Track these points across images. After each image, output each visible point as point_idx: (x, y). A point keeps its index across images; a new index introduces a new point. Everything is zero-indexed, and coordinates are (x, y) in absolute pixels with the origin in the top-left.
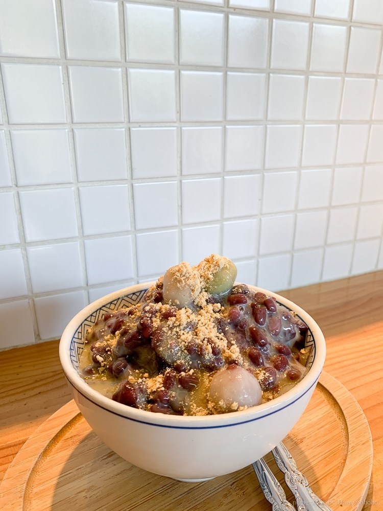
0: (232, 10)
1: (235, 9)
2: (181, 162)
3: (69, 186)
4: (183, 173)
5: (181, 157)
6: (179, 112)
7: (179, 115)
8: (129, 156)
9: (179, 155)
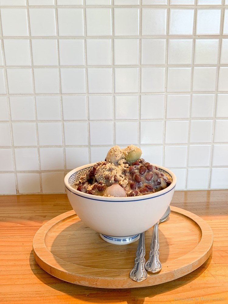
0: (198, 37)
1: (199, 36)
2: (166, 112)
3: (110, 121)
4: (167, 118)
5: (166, 109)
6: (166, 88)
7: (166, 89)
8: (139, 109)
9: (165, 108)
